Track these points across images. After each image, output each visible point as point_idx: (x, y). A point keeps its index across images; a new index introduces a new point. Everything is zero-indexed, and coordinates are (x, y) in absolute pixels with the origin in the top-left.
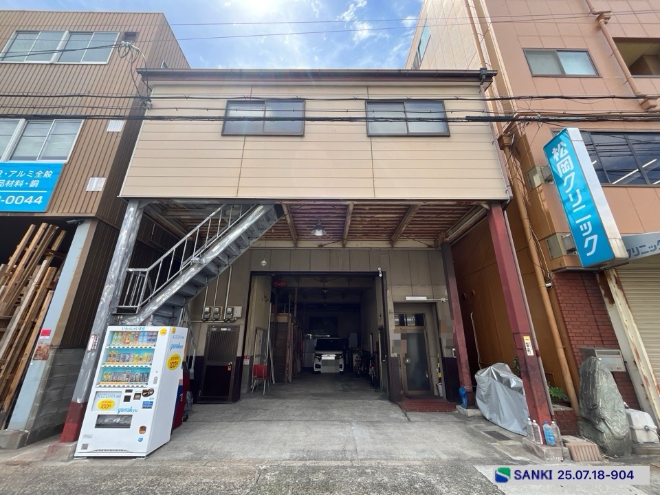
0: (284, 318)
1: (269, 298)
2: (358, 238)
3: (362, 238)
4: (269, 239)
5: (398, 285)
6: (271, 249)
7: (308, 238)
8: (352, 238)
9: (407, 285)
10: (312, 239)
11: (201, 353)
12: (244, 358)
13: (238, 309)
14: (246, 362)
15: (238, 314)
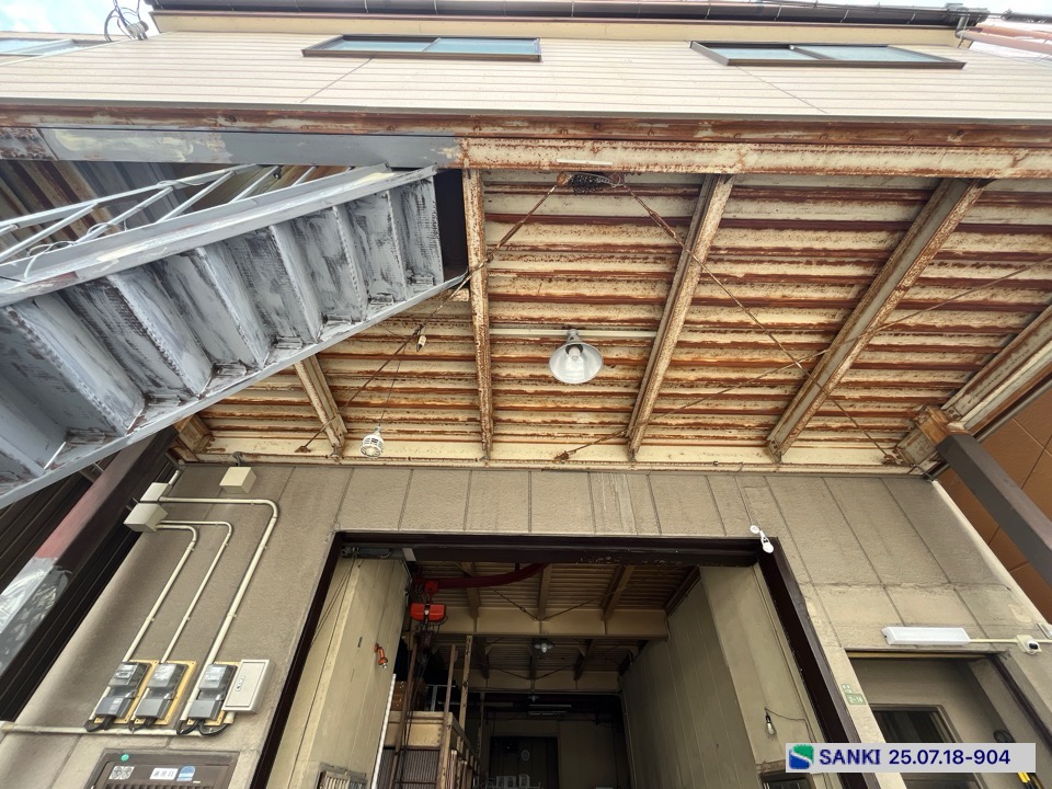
1: (391, 653)
2: (669, 437)
3: (682, 437)
4: (414, 436)
5: (836, 584)
6: (412, 468)
7: (526, 435)
8: (654, 437)
9: (868, 586)
10: (535, 439)
13: (251, 672)
15: (242, 698)
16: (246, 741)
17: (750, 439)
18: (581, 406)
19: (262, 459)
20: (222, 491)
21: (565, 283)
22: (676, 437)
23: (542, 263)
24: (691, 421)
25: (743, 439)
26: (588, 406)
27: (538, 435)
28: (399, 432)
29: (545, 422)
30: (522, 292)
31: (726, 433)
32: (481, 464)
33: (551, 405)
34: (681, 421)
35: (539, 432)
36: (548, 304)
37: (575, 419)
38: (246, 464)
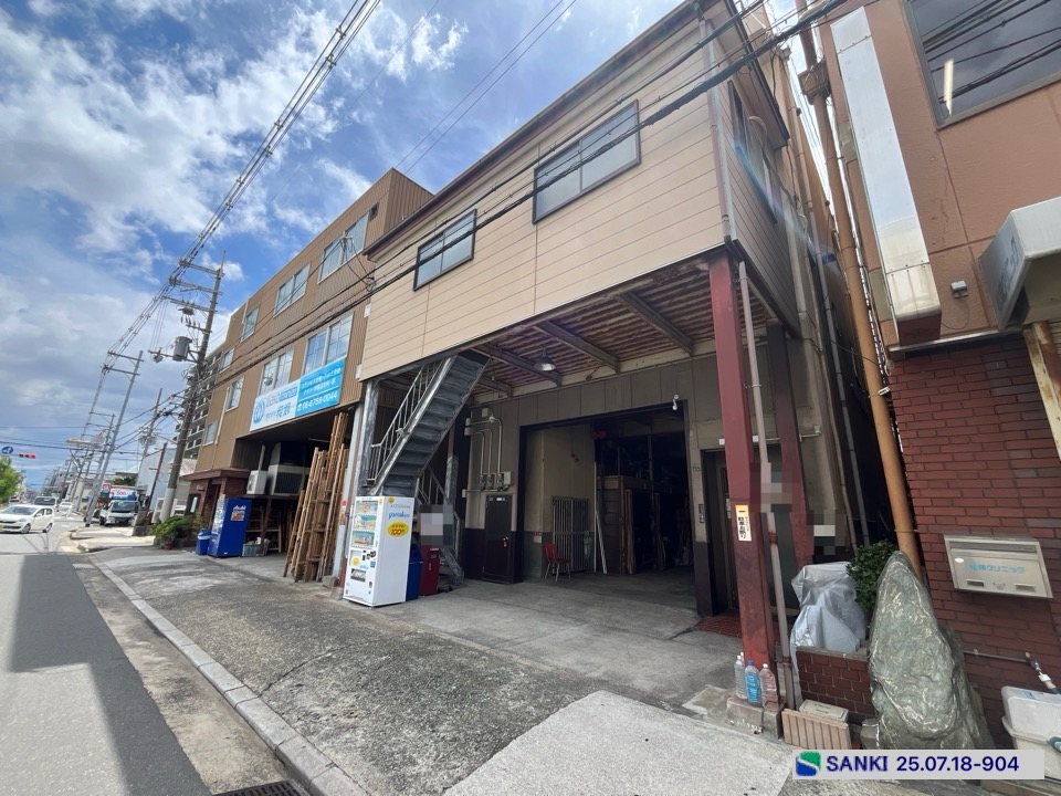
0: (613, 483)
1: (586, 456)
2: (636, 355)
3: (643, 353)
4: (532, 381)
5: (707, 420)
6: (537, 395)
7: (572, 371)
8: (629, 357)
10: (577, 371)
11: (482, 526)
12: (532, 534)
13: (508, 475)
14: (538, 539)
15: (507, 481)
16: (513, 492)
17: (677, 344)
19: (491, 403)
20: (484, 418)
32: (558, 389)
34: (635, 349)
38: (486, 407)
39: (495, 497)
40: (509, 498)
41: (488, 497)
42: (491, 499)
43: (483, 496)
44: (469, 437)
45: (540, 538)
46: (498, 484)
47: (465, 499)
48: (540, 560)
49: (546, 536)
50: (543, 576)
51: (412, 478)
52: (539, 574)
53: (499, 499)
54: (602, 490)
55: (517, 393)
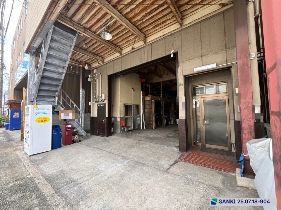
0: (148, 98)
1: (138, 89)
2: (153, 32)
3: (156, 30)
4: (111, 55)
5: (188, 60)
6: (113, 61)
7: (126, 46)
8: (150, 33)
9: (197, 58)
10: (128, 46)
11: (96, 116)
12: (116, 117)
13: (103, 95)
14: (118, 120)
15: (103, 98)
16: (106, 102)
17: (175, 21)
18: (127, 36)
19: (96, 67)
20: (95, 74)
21: (93, 19)
22: (155, 31)
23: (86, 18)
24: (154, 25)
25: (172, 22)
26: (129, 35)
27: (128, 45)
28: (108, 55)
29: (125, 42)
30: (91, 25)
31: (167, 23)
32: (121, 56)
33: (123, 39)
34: (152, 27)
35: (128, 44)
36: (97, 24)
37: (130, 39)
38: (95, 69)
39: (100, 104)
40: (105, 104)
41: (98, 105)
42: (99, 105)
43: (96, 104)
44: (90, 82)
45: (119, 119)
46: (100, 99)
47: (91, 106)
48: (119, 127)
49: (122, 118)
50: (120, 133)
51: (55, 97)
52: (119, 132)
53: (101, 105)
54: (144, 101)
55: (106, 61)
